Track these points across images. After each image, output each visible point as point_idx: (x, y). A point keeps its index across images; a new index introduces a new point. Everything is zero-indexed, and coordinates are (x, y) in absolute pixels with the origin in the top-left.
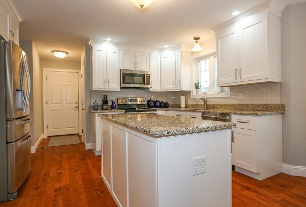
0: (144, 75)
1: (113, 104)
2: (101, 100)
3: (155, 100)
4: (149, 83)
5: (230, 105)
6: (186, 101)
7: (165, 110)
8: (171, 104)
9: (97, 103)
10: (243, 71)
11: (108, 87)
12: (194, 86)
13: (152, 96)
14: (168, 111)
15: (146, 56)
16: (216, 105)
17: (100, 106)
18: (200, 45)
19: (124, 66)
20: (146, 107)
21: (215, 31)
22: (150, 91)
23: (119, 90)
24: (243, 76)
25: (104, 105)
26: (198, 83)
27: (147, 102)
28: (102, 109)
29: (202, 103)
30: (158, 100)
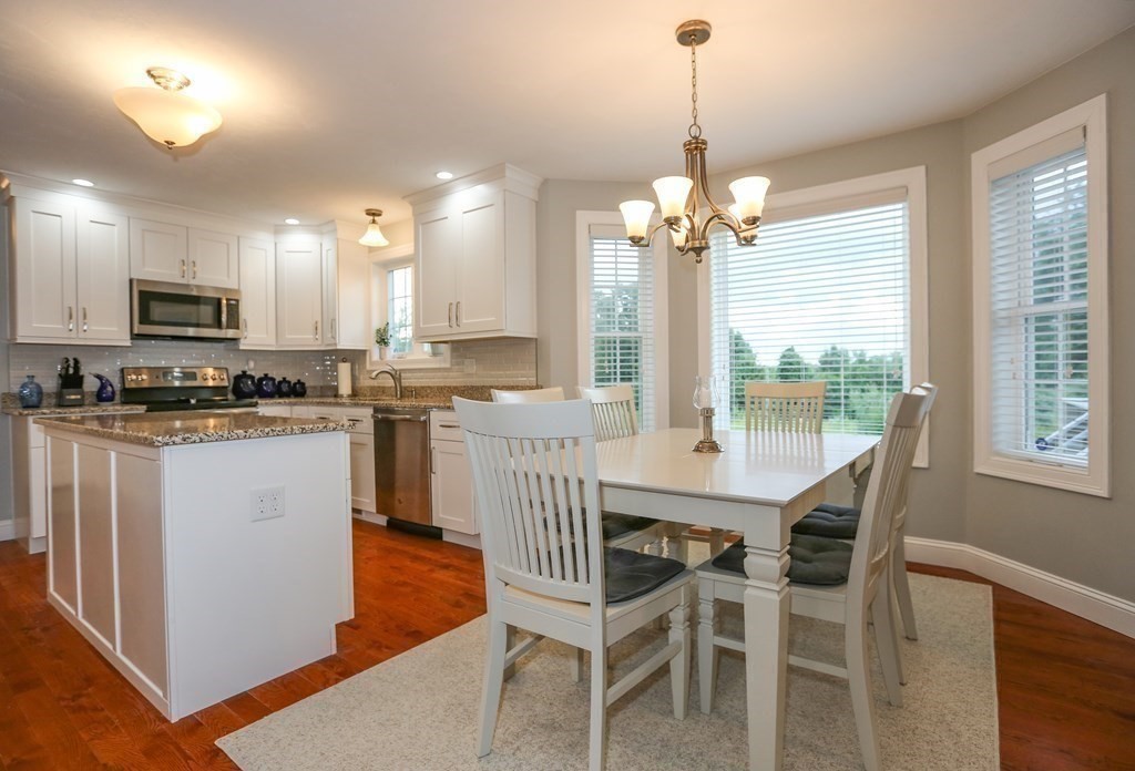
0: (219, 301)
1: (103, 387)
2: (57, 374)
3: (258, 375)
4: (234, 322)
5: (449, 387)
6: (354, 378)
7: (285, 404)
8: (315, 387)
9: (38, 386)
10: (463, 308)
11: (82, 335)
12: (374, 337)
13: (252, 364)
14: (296, 408)
15: (228, 245)
16: (423, 387)
17: (49, 395)
18: (384, 230)
19: (146, 269)
20: (231, 397)
21: (412, 204)
22: (242, 347)
23: (128, 343)
24: (464, 321)
25: (65, 391)
26: (385, 330)
27: (232, 381)
28: (60, 405)
29: (390, 382)
30: (270, 375)
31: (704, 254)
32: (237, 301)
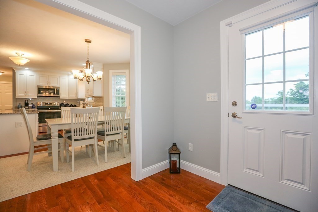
0: (54, 89)
1: (33, 106)
2: (24, 103)
4: (58, 93)
11: (28, 96)
13: (65, 101)
15: (57, 78)
19: (40, 84)
22: (60, 98)
23: (37, 98)
25: (26, 106)
27: (60, 105)
30: (68, 104)
31: (89, 82)
32: (59, 89)
